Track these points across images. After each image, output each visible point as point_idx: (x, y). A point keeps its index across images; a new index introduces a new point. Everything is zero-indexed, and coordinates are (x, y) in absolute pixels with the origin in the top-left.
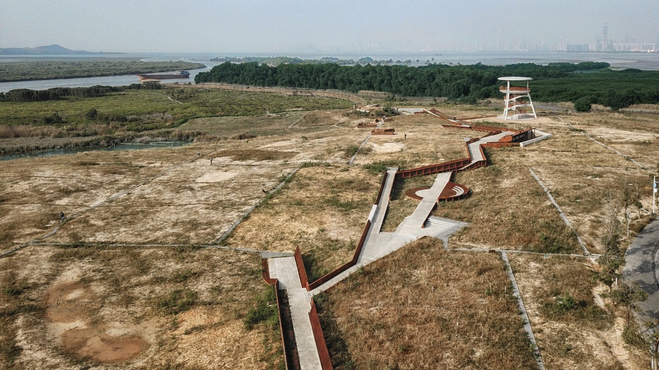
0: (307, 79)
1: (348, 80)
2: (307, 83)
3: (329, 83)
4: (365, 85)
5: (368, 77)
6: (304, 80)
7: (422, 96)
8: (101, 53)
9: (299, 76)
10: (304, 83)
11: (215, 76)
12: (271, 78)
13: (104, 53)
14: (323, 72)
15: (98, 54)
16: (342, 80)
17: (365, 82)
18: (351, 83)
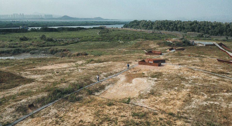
0: (164, 27)
1: (183, 27)
2: (164, 28)
3: (174, 28)
4: (191, 30)
5: (193, 26)
6: (163, 27)
7: (221, 35)
8: (112, 20)
9: (162, 25)
10: (163, 28)
11: (130, 25)
12: (150, 26)
13: (113, 20)
14: (172, 23)
15: (111, 20)
16: (180, 27)
17: (191, 28)
18: (184, 28)
